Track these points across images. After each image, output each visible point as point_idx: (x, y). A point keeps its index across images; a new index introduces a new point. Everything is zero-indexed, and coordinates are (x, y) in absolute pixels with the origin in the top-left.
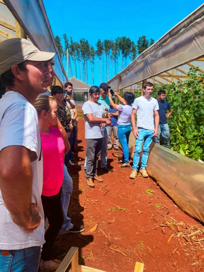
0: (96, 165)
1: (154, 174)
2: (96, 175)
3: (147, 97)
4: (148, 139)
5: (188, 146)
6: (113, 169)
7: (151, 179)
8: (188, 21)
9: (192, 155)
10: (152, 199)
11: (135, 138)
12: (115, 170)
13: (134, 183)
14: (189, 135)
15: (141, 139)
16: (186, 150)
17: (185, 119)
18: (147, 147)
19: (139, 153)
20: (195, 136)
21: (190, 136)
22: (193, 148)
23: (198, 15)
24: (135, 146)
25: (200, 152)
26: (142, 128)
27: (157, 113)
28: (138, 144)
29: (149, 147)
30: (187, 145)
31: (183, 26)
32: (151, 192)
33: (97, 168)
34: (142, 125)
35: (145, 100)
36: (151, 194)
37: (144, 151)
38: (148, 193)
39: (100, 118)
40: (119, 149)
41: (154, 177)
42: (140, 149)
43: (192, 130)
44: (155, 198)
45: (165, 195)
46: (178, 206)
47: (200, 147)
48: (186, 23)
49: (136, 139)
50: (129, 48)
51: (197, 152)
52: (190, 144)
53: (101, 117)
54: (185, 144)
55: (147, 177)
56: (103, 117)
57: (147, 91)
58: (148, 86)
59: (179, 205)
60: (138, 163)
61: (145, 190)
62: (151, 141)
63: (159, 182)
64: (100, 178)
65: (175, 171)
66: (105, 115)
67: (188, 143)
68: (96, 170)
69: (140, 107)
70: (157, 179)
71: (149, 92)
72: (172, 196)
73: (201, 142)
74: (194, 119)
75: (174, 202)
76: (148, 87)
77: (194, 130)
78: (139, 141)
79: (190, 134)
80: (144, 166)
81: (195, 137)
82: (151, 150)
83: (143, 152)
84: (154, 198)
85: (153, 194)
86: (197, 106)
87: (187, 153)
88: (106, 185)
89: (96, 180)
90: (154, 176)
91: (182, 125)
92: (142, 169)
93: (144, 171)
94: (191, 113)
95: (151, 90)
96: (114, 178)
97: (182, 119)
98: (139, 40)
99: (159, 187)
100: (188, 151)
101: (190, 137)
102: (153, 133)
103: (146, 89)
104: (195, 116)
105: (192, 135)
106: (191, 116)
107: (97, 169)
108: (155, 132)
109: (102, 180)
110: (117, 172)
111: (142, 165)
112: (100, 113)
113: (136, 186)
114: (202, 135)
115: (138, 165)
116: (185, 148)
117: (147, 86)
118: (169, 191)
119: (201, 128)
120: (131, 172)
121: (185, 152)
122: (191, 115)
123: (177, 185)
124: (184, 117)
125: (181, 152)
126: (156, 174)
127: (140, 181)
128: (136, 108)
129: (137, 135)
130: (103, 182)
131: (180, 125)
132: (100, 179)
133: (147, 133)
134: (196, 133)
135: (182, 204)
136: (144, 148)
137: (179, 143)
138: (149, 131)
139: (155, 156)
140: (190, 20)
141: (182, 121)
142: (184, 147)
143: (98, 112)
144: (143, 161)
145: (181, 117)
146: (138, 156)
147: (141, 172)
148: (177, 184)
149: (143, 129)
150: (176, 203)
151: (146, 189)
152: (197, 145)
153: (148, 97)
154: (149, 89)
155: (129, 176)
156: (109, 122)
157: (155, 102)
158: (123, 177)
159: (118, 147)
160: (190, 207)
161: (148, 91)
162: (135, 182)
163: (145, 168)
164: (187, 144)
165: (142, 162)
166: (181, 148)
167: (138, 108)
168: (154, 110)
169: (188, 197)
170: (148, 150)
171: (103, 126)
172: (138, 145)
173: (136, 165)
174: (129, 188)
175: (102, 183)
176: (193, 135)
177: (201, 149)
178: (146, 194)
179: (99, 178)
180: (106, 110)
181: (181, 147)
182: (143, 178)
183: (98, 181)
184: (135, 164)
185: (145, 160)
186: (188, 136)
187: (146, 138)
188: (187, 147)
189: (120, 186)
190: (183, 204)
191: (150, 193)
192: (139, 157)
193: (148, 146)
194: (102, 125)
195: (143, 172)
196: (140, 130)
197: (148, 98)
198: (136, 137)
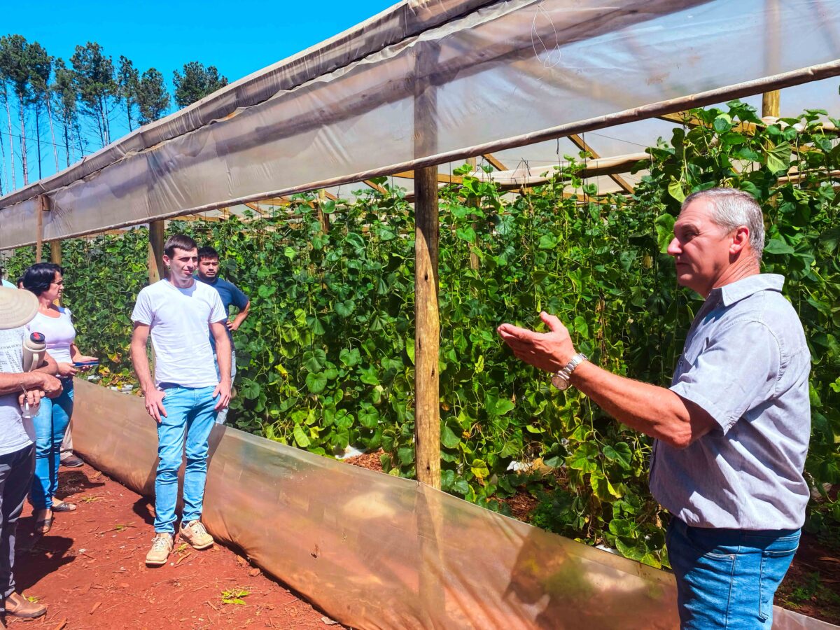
0: (8, 555)
1: (234, 531)
2: (12, 597)
3: (182, 284)
4: (198, 420)
5: (315, 415)
6: (74, 546)
7: (227, 549)
8: (296, 71)
9: (327, 438)
10: (249, 621)
11: (155, 423)
12: (82, 550)
13: (172, 582)
14: (315, 381)
15: (175, 424)
16: (310, 426)
17: (296, 336)
18: (198, 446)
19: (175, 473)
20: (330, 382)
21: (316, 383)
22: (329, 418)
23: (324, 64)
24: (159, 451)
25: (347, 423)
26: (177, 386)
27: (219, 330)
28: (168, 442)
29: (205, 445)
30: (312, 412)
31: (279, 80)
32: (238, 598)
33: (12, 565)
34: (173, 376)
35: (177, 293)
36: (241, 602)
37: (190, 461)
38: (229, 602)
39: (15, 375)
40: (75, 459)
41: (236, 540)
42: (176, 457)
43: (320, 364)
44: (258, 613)
45: (285, 591)
46: (331, 618)
47: (346, 411)
48: (288, 76)
49: (159, 425)
50: (43, 78)
51: (341, 426)
52: (319, 407)
53: (18, 370)
54: (305, 410)
55: (211, 546)
56: (27, 365)
57: (178, 266)
58: (182, 248)
59: (333, 613)
60: (174, 506)
61: (219, 596)
62: (208, 423)
63: (255, 553)
64: (31, 599)
65: (307, 509)
66: (36, 357)
67: (313, 404)
68: (11, 577)
69: (158, 315)
70: (245, 544)
71: (186, 268)
72: (308, 591)
73: (348, 394)
74: (321, 332)
75: (317, 608)
76: (180, 253)
77: (325, 366)
78: (171, 432)
79: (316, 378)
80: (194, 510)
81: (332, 385)
82: (211, 452)
83: (188, 464)
84: (253, 615)
85: (249, 602)
86: (323, 293)
87: (314, 436)
88: (62, 624)
89: (13, 614)
90: (235, 536)
91: (290, 352)
92: (187, 522)
93: (194, 528)
94: (312, 316)
95: (191, 260)
96: (87, 586)
97: (289, 336)
98: (78, 56)
99: (258, 571)
100: (317, 428)
101: (316, 385)
102: (215, 396)
103: (176, 258)
104: (324, 324)
105: (322, 381)
106: (313, 324)
107: (13, 569)
108: (220, 393)
109: (42, 607)
110: (96, 555)
111: (187, 509)
112: (12, 352)
113: (182, 589)
114: (349, 376)
115: (175, 513)
116: (308, 423)
117: (177, 250)
118: (295, 576)
119: (344, 357)
120: (152, 543)
121: (309, 435)
122: (314, 322)
123: (319, 554)
124: (293, 330)
125: (299, 436)
126: (240, 530)
127: (191, 568)
128: (147, 321)
129: (161, 413)
130: (45, 613)
131: (284, 352)
132: (33, 606)
133: (194, 399)
134: (331, 373)
135: (346, 607)
136: (191, 452)
137: (288, 411)
138: (201, 391)
139: (228, 468)
140: (300, 71)
141: (287, 340)
142: (305, 420)
143: (4, 351)
144: (189, 496)
145: (285, 328)
146: (171, 483)
147: (187, 535)
148: (317, 549)
149: (179, 390)
150: (328, 611)
151: (219, 592)
152: (339, 406)
153: (184, 281)
154: (186, 259)
155: (144, 557)
156: (54, 385)
157: (209, 295)
158: (122, 568)
159: (70, 454)
160: (369, 610)
161: (182, 264)
162: (175, 579)
163: (198, 517)
164: (311, 408)
165: (186, 497)
166: (297, 425)
167: (155, 319)
168: (209, 320)
169: (353, 579)
170: (203, 454)
171: (31, 401)
172: (169, 445)
173: (167, 516)
174: (156, 604)
175: (43, 617)
176: (326, 380)
177: (351, 416)
178: (224, 610)
179: (25, 603)
180: (38, 338)
181: (295, 420)
182: (197, 554)
183: (25, 616)
184: (164, 514)
185: (196, 489)
186: (312, 383)
187: (191, 415)
188: (311, 418)
189: (123, 610)
190: (349, 608)
191: (237, 601)
192: (176, 485)
193: (203, 441)
194: (26, 397)
195: (194, 534)
196: (170, 393)
197: (185, 287)
198: (157, 420)
